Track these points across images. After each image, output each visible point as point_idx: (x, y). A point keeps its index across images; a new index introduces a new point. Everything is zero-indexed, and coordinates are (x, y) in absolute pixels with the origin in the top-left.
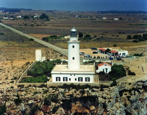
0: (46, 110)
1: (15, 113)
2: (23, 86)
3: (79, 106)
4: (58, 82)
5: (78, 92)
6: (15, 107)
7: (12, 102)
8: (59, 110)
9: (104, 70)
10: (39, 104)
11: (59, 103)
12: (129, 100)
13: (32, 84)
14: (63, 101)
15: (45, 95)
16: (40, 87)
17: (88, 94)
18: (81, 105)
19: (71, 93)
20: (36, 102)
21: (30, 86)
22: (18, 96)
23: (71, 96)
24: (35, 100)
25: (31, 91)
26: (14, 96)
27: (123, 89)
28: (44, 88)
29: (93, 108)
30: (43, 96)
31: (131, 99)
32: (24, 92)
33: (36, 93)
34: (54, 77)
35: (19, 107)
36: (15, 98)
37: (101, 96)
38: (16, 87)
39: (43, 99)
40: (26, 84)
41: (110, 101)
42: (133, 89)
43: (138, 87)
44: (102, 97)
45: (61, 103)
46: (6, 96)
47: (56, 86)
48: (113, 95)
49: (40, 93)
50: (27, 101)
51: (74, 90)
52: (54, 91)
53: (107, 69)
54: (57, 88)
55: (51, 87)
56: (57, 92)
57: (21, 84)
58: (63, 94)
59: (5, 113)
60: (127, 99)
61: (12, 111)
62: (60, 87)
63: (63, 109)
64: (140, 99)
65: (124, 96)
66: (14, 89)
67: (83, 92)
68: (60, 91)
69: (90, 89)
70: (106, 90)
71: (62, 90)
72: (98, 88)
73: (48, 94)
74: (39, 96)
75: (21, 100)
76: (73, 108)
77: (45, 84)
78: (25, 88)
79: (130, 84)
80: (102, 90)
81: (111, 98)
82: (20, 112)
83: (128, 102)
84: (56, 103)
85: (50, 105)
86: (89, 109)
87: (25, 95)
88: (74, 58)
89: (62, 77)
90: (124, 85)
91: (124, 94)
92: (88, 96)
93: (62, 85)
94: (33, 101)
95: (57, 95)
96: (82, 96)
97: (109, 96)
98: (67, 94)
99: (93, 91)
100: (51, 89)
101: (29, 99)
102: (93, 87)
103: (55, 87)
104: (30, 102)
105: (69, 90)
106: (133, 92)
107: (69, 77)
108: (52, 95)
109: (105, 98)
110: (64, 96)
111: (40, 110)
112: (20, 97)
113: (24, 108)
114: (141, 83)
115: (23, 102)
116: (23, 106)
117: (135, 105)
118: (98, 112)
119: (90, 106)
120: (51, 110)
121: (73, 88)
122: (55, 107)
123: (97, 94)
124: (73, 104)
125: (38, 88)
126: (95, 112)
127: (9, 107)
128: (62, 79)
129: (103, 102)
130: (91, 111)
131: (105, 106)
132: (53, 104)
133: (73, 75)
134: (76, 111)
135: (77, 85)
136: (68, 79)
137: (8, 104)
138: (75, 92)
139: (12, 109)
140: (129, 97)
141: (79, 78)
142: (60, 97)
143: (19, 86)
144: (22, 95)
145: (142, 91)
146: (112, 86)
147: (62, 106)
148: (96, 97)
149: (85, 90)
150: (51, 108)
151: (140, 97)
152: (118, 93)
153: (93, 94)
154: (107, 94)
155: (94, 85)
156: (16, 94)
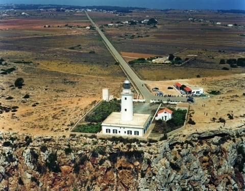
0: (94, 161)
1: (65, 162)
2: (75, 135)
3: (123, 161)
4: (108, 134)
5: (125, 146)
6: (65, 156)
7: (62, 151)
8: (105, 162)
9: (163, 117)
10: (88, 154)
11: (106, 156)
12: (179, 154)
13: (83, 134)
14: (110, 154)
15: (94, 147)
16: (90, 137)
17: (134, 149)
18: (126, 160)
19: (118, 147)
20: (85, 152)
21: (81, 136)
22: (69, 146)
23: (118, 149)
24: (84, 151)
25: (81, 141)
26: (65, 145)
27: (175, 142)
28: (94, 139)
29: (137, 163)
30: (92, 148)
31: (181, 153)
32: (75, 142)
33: (85, 144)
34: (104, 129)
35: (69, 156)
36: (66, 147)
37: (147, 151)
38: (68, 137)
39: (92, 150)
40: (78, 134)
41: (156, 157)
42: (187, 142)
43: (193, 139)
44: (149, 152)
45: (108, 155)
46: (57, 145)
47: (106, 138)
48: (161, 150)
49: (90, 144)
50: (77, 151)
51: (121, 143)
52: (103, 143)
53: (166, 117)
54: (106, 140)
55: (101, 139)
56: (106, 144)
57: (73, 133)
58: (110, 147)
59: (56, 161)
60: (178, 152)
61: (62, 160)
62: (110, 139)
63: (109, 162)
64: (193, 153)
65: (175, 149)
66: (66, 138)
67: (130, 147)
68: (108, 144)
69: (137, 143)
70: (153, 145)
71: (110, 143)
72: (146, 142)
73: (97, 145)
74: (88, 146)
75: (71, 150)
76: (118, 162)
77: (96, 134)
78: (77, 137)
79: (184, 136)
80: (149, 145)
81: (158, 153)
82: (70, 161)
83: (178, 156)
84: (103, 155)
85: (97, 157)
86: (133, 164)
87: (76, 145)
88: (126, 110)
89: (112, 129)
90: (178, 137)
91: (175, 147)
92: (134, 150)
93: (111, 137)
94: (82, 151)
95: (105, 148)
96: (128, 150)
97: (156, 152)
98: (114, 147)
99: (140, 146)
100: (100, 141)
101: (78, 149)
102: (141, 141)
103: (104, 139)
104: (79, 152)
105: (117, 143)
106: (185, 145)
107: (118, 129)
108: (101, 147)
109: (152, 154)
110: (111, 150)
111: (89, 160)
112: (71, 146)
113: (73, 158)
114: (197, 135)
115: (73, 151)
116: (72, 156)
117: (185, 159)
118: (142, 167)
119: (135, 162)
120: (98, 162)
121: (121, 142)
122: (102, 159)
123: (144, 149)
124: (118, 158)
125: (88, 139)
126: (139, 167)
127: (60, 156)
128: (112, 131)
129: (149, 157)
130: (135, 166)
131: (149, 162)
132: (100, 156)
133: (122, 128)
134: (121, 165)
135: (125, 138)
136: (118, 132)
137: (59, 153)
138: (122, 146)
139: (63, 158)
140: (179, 151)
141: (128, 131)
142: (108, 150)
143: (71, 135)
144: (72, 145)
145: (196, 143)
146: (161, 140)
147: (109, 159)
148: (142, 152)
149: (133, 144)
150: (98, 160)
151: (193, 151)
152: (167, 147)
153: (139, 149)
154: (155, 150)
155: (142, 140)
156: (67, 143)
